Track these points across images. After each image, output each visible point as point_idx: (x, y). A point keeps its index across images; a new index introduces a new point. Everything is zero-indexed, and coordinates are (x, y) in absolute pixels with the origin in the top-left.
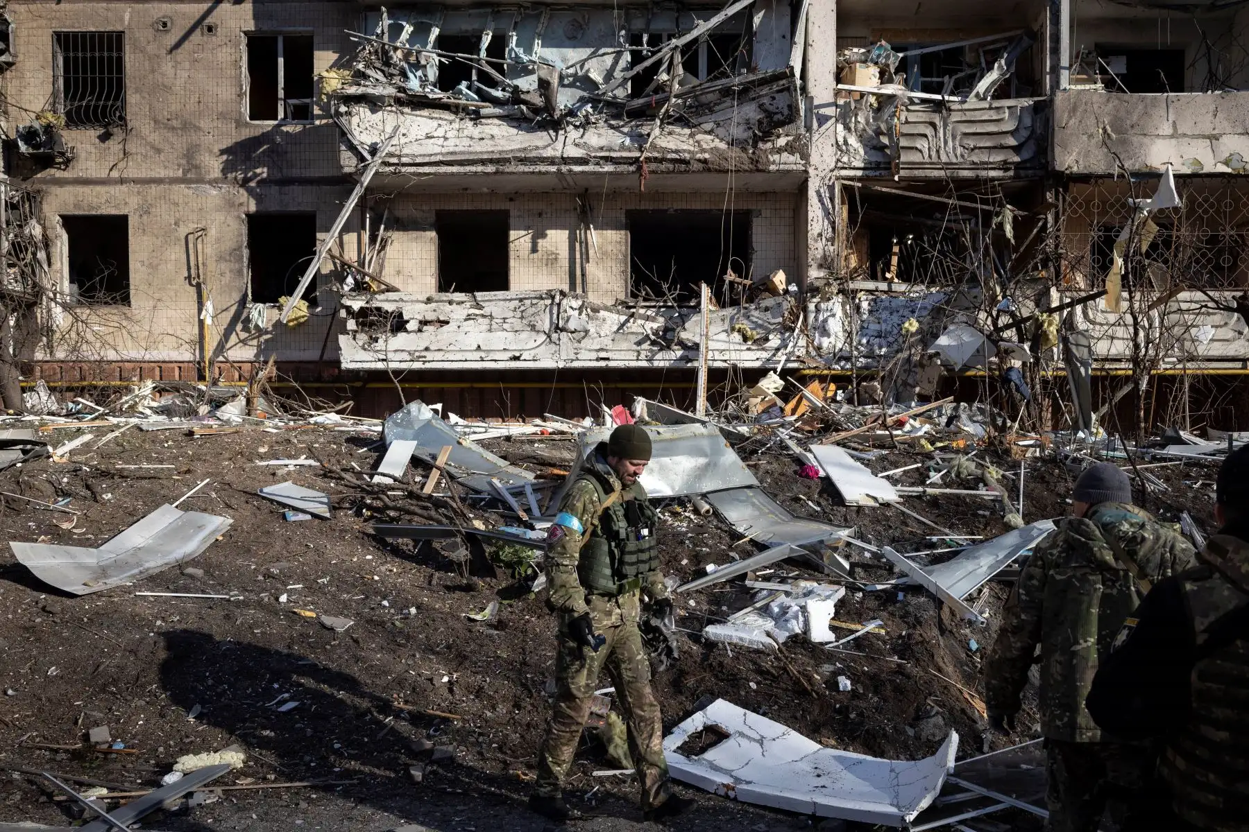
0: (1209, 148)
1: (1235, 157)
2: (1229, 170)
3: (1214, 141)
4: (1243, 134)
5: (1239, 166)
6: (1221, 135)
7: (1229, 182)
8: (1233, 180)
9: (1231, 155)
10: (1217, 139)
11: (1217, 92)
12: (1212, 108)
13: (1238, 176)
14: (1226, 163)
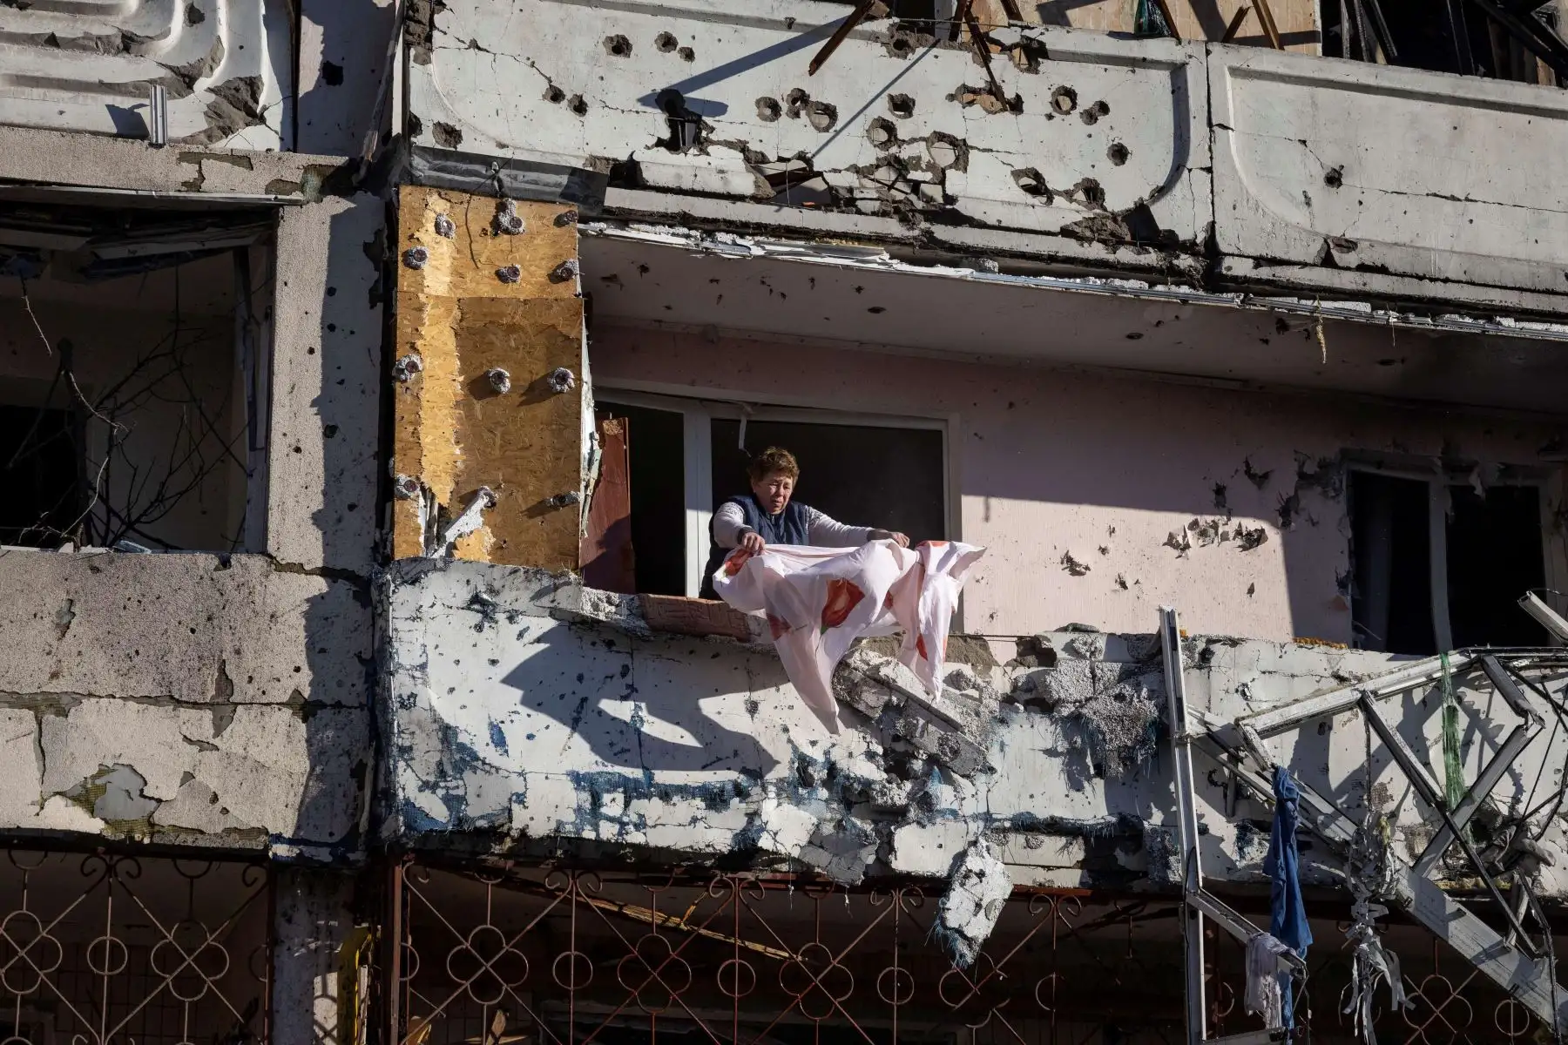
0: (29, 743)
1: (120, 780)
2: (94, 826)
3: (50, 717)
4: (155, 701)
5: (132, 811)
6: (77, 698)
7: (111, 870)
8: (125, 866)
9: (103, 771)
10: (63, 713)
11: (88, 549)
12: (55, 601)
13: (128, 849)
14: (86, 798)
